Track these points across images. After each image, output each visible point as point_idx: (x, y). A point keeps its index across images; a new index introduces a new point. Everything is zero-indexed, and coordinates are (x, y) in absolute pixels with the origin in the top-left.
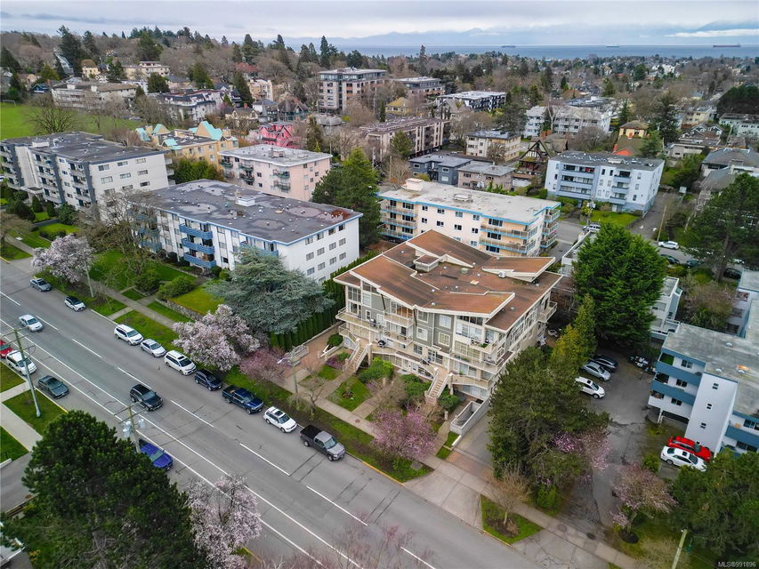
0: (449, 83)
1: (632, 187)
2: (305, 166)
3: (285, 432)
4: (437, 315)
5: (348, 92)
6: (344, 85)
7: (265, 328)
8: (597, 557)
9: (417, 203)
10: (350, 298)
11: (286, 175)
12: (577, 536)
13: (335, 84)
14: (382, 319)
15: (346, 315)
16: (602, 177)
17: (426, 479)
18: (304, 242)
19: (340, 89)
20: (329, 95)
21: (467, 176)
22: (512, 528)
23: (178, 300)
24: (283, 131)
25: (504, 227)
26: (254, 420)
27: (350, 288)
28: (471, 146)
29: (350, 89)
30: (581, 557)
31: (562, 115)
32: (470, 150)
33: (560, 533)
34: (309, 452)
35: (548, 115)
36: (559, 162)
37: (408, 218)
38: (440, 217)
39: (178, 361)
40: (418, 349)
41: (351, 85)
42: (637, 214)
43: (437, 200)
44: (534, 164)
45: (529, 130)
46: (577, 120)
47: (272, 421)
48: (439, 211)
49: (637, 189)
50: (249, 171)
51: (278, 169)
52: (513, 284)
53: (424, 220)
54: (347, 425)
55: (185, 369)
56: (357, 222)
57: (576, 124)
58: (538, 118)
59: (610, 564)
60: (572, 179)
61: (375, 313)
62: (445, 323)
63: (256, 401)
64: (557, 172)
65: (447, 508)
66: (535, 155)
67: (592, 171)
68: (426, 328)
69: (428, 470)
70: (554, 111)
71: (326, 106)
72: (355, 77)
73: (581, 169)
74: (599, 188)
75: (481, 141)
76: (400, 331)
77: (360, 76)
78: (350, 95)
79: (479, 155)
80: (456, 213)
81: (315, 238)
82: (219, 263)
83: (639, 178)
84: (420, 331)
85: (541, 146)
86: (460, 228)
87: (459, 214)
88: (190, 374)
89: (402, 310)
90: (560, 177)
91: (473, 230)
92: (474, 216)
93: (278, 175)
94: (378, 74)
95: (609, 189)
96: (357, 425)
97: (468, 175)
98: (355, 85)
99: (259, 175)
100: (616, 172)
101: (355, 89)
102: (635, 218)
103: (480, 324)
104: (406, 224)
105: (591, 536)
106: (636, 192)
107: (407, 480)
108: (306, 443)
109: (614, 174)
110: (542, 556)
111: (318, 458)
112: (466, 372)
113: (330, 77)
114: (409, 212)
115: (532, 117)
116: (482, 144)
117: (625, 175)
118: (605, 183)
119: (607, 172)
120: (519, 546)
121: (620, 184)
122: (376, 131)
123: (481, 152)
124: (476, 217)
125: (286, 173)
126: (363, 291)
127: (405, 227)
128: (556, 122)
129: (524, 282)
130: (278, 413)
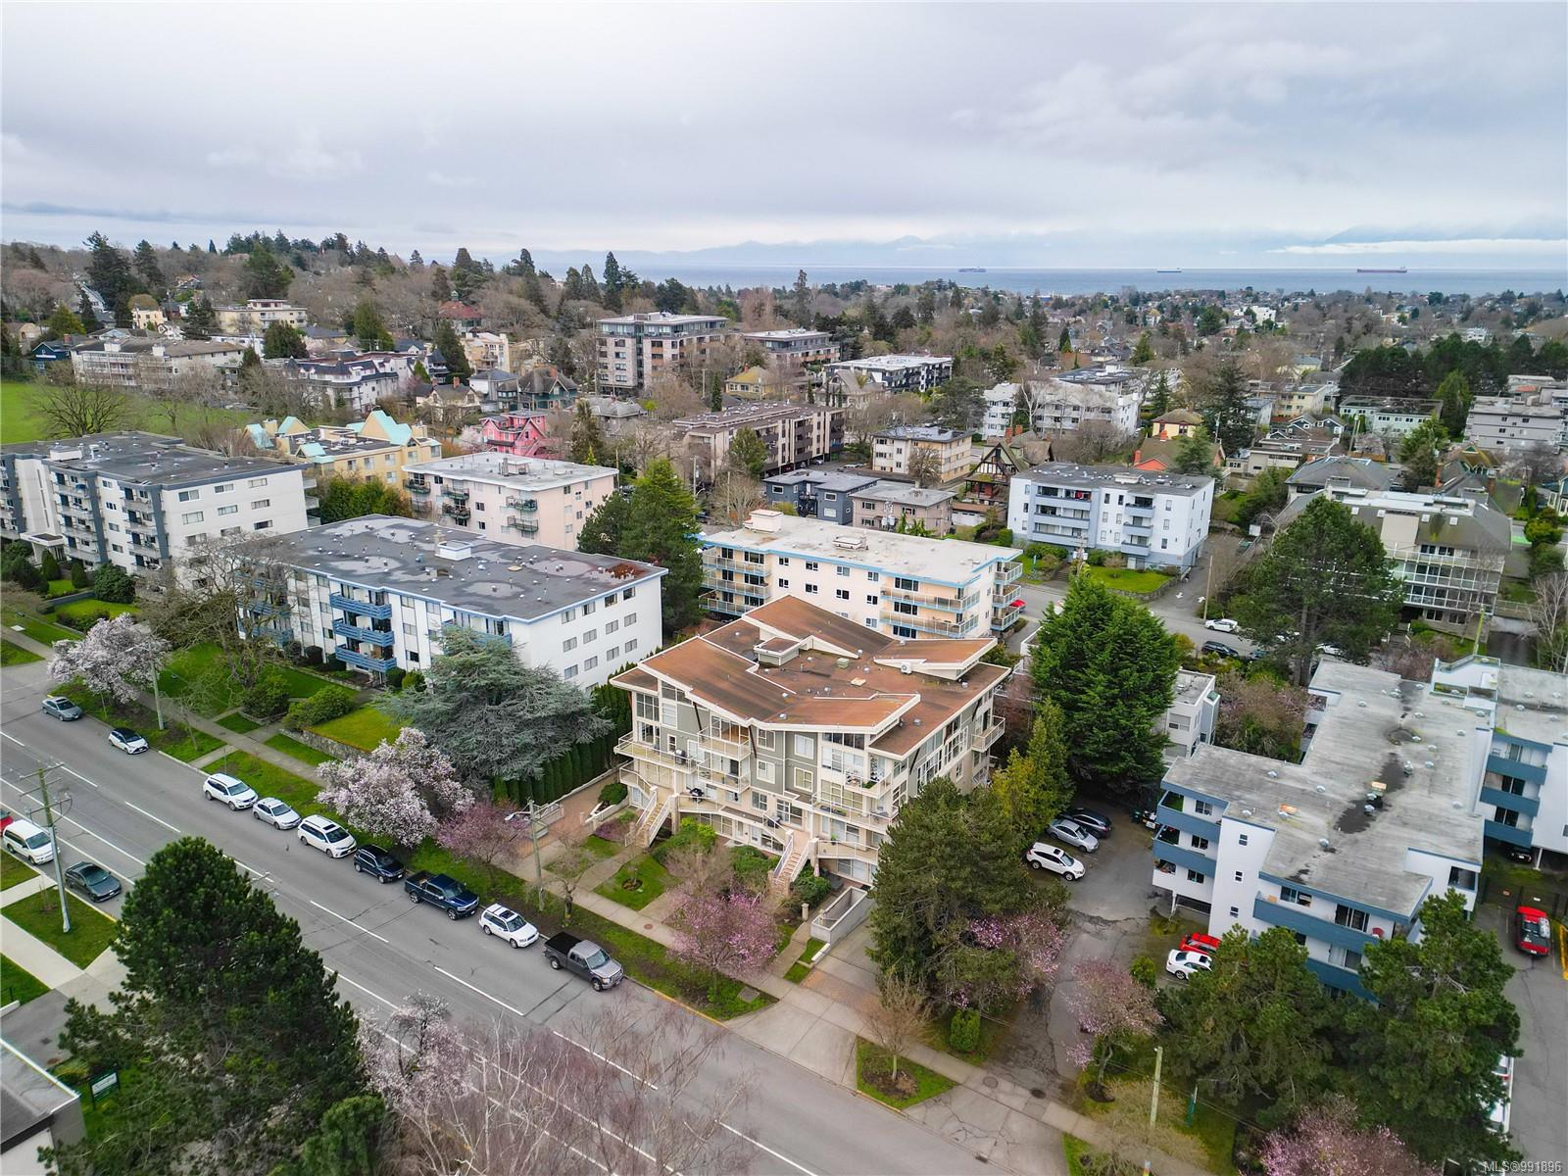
0: (846, 341)
1: (1157, 524)
2: (567, 489)
3: (517, 947)
4: (789, 735)
5: (654, 356)
6: (647, 345)
7: (484, 770)
8: (1045, 1125)
9: (770, 553)
10: (640, 714)
11: (531, 505)
12: (1013, 1094)
13: (629, 342)
14: (696, 750)
15: (633, 745)
16: (1104, 507)
17: (763, 1015)
18: (558, 619)
19: (640, 352)
20: (618, 361)
21: (869, 506)
22: (905, 1084)
23: (323, 730)
24: (528, 428)
25: (923, 593)
26: (463, 929)
27: (640, 696)
28: (881, 455)
29: (657, 350)
30: (1018, 1126)
31: (1048, 399)
32: (878, 463)
33: (986, 1090)
34: (561, 978)
35: (1022, 400)
36: (1029, 482)
37: (755, 580)
38: (811, 577)
39: (324, 832)
40: (759, 801)
41: (660, 344)
42: (1171, 573)
43: (805, 546)
44: (991, 485)
45: (991, 426)
46: (1076, 408)
47: (495, 928)
48: (808, 566)
49: (1166, 527)
50: (461, 501)
51: (517, 496)
52: (923, 684)
53: (783, 583)
54: (629, 933)
55: (337, 848)
56: (658, 582)
57: (1075, 415)
58: (1006, 404)
59: (1066, 1135)
60: (1053, 511)
61: (684, 739)
62: (802, 748)
63: (467, 896)
64: (1027, 499)
65: (797, 1059)
66: (993, 469)
67: (1087, 496)
68: (771, 760)
69: (768, 999)
70: (1033, 392)
71: (612, 381)
72: (667, 330)
73: (1068, 493)
74: (1103, 526)
75: (898, 445)
76: (726, 771)
77: (677, 329)
78: (658, 362)
79: (896, 470)
80: (839, 569)
81: (580, 611)
82: (403, 662)
83: (1168, 509)
84: (762, 766)
85: (1003, 455)
86: (846, 595)
87: (843, 570)
88: (345, 855)
89: (731, 730)
90: (1032, 509)
91: (869, 598)
92: (870, 574)
93: (515, 505)
94: (712, 324)
95: (1120, 528)
96: (647, 933)
97: (869, 504)
98: (667, 344)
99: (480, 507)
100: (1129, 499)
101: (668, 351)
102: (1166, 581)
103: (860, 746)
104: (751, 590)
105: (1037, 1093)
106: (1165, 534)
107: (730, 1018)
108: (555, 964)
109: (1125, 501)
110: (952, 1126)
111: (575, 987)
112: (843, 836)
113: (620, 330)
114: (756, 569)
115: (994, 403)
116: (899, 451)
117: (1144, 503)
118: (1112, 518)
119: (1114, 499)
120: (915, 1112)
121: (1137, 520)
122: (703, 427)
123: (899, 465)
124: (873, 576)
125: (532, 502)
126: (662, 700)
127: (750, 595)
128: (1039, 412)
129: (943, 681)
130: (506, 915)
